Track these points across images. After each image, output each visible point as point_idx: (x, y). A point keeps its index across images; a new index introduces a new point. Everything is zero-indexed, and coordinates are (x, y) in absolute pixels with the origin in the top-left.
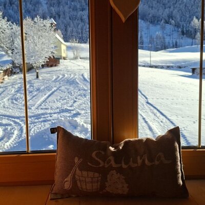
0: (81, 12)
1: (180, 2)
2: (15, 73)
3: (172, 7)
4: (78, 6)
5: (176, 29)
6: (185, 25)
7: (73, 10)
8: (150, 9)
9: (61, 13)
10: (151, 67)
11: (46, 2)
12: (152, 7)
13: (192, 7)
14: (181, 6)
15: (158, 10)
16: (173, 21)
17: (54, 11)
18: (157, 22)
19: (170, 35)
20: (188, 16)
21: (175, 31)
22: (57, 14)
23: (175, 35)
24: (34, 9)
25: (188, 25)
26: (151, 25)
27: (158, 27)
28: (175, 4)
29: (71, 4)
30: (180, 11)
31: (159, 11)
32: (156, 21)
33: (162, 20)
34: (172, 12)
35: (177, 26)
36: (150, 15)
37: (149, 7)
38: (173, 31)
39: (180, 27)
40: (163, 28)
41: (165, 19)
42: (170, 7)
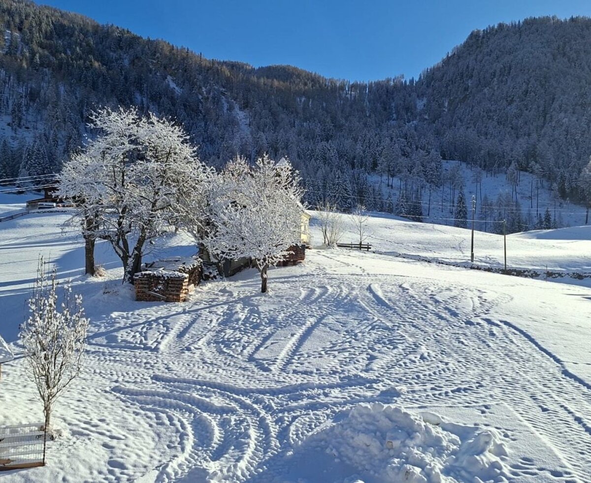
0: (324, 143)
1: (553, 124)
2: (207, 279)
3: (534, 136)
4: (318, 131)
5: (545, 184)
6: (567, 175)
7: (306, 138)
8: (483, 138)
9: (281, 145)
10: (507, 272)
11: (248, 122)
12: (486, 134)
13: (582, 135)
14: (556, 133)
15: (501, 141)
16: (538, 166)
17: (265, 141)
18: (499, 167)
19: (530, 198)
20: (574, 154)
21: (543, 187)
22: (272, 146)
23: (544, 197)
24: (223, 135)
25: (575, 175)
26: (484, 173)
27: (502, 178)
28: (543, 127)
29: (302, 126)
30: (554, 143)
31: (504, 143)
32: (496, 165)
33: (510, 163)
34: (534, 146)
35: (548, 176)
36: (482, 152)
37: (479, 133)
38: (538, 188)
39: (555, 180)
40: (514, 181)
41: (518, 161)
42: (529, 135)
